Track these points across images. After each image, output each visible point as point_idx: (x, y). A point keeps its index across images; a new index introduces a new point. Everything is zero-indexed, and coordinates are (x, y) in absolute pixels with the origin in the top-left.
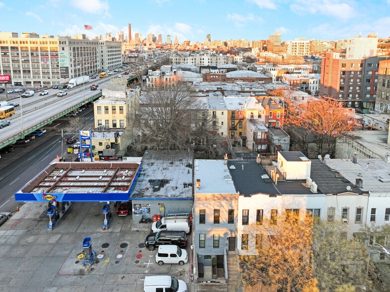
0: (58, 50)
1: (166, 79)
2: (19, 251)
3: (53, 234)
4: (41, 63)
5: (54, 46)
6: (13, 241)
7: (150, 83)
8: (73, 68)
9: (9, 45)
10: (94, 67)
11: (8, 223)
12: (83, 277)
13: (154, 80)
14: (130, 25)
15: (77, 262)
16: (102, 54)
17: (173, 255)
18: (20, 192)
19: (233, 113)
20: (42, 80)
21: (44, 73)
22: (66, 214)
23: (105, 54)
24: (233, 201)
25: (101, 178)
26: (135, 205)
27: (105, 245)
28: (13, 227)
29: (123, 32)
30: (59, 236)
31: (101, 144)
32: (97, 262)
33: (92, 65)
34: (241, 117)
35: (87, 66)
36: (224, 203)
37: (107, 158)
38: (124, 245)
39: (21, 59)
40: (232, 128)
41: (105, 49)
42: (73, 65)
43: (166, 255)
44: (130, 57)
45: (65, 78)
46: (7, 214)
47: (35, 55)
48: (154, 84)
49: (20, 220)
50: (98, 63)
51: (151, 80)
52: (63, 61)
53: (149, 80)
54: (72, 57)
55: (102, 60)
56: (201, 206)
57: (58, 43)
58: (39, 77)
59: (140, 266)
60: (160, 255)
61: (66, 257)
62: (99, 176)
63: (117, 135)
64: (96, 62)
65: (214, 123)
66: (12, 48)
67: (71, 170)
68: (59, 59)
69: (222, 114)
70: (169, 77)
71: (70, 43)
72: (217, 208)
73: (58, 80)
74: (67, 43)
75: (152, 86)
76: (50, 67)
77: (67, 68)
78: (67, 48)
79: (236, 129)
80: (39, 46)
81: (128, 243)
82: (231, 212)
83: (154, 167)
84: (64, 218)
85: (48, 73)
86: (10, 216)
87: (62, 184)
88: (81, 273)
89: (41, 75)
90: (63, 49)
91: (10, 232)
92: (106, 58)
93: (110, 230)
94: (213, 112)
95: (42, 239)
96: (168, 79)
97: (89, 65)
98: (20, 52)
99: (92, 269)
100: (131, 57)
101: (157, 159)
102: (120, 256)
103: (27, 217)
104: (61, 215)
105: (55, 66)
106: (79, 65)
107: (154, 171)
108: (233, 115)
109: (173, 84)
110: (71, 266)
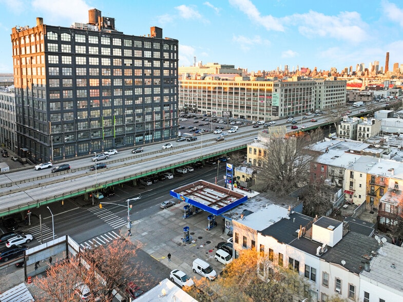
0: (272, 91)
1: (360, 128)
2: (166, 222)
3: (184, 221)
4: (259, 102)
5: (270, 88)
6: (167, 216)
7: (342, 130)
8: (283, 107)
9: (240, 86)
10: (307, 106)
11: (172, 208)
12: (179, 247)
13: (346, 127)
14: (388, 54)
15: (182, 239)
16: (320, 93)
17: (223, 258)
18: (173, 191)
19: (373, 177)
20: (258, 116)
21: (260, 110)
22: (198, 213)
23: (323, 94)
24: (255, 235)
25: (217, 197)
26: (227, 222)
27: (200, 238)
28: (172, 210)
29: (378, 62)
30: (185, 223)
31: (243, 176)
32: (190, 243)
33: (305, 105)
34: (381, 184)
35: (298, 105)
36: (249, 233)
37: (242, 188)
38: (209, 242)
39: (246, 98)
40: (371, 194)
41: (323, 89)
42: (283, 105)
43: (219, 256)
44: (361, 96)
45: (275, 115)
46: (173, 203)
47: (255, 95)
48: (346, 131)
49: (176, 208)
50: (312, 103)
51: (343, 127)
52: (275, 101)
53: (341, 127)
54: (283, 98)
55: (320, 99)
56: (237, 230)
57: (273, 85)
58: (256, 113)
59: (206, 256)
60: (217, 254)
61: (180, 234)
62: (216, 196)
63: (254, 173)
64: (311, 101)
65: (351, 184)
66: (242, 89)
67: (208, 187)
68: (273, 99)
69: (361, 176)
70: (364, 126)
71: (282, 86)
72: (246, 236)
73: (270, 117)
74: (280, 86)
75: (344, 133)
76: (265, 106)
77: (278, 107)
78: (279, 90)
79: (375, 196)
80: (259, 87)
81: (212, 242)
82: (253, 243)
83: (259, 203)
84: (195, 215)
85: (263, 110)
86: (174, 204)
87: (196, 194)
88: (180, 244)
89: (258, 112)
90: (276, 91)
91: (169, 212)
92: (323, 98)
93: (209, 232)
94: (351, 172)
95: (178, 221)
96: (362, 129)
97: (302, 105)
98: (246, 92)
99: (185, 245)
100: (363, 95)
101: (267, 198)
102: (202, 246)
103: (180, 208)
104: (194, 213)
105: (269, 105)
106: (290, 104)
107: (255, 205)
108: (372, 180)
109: (368, 135)
110: (179, 239)
